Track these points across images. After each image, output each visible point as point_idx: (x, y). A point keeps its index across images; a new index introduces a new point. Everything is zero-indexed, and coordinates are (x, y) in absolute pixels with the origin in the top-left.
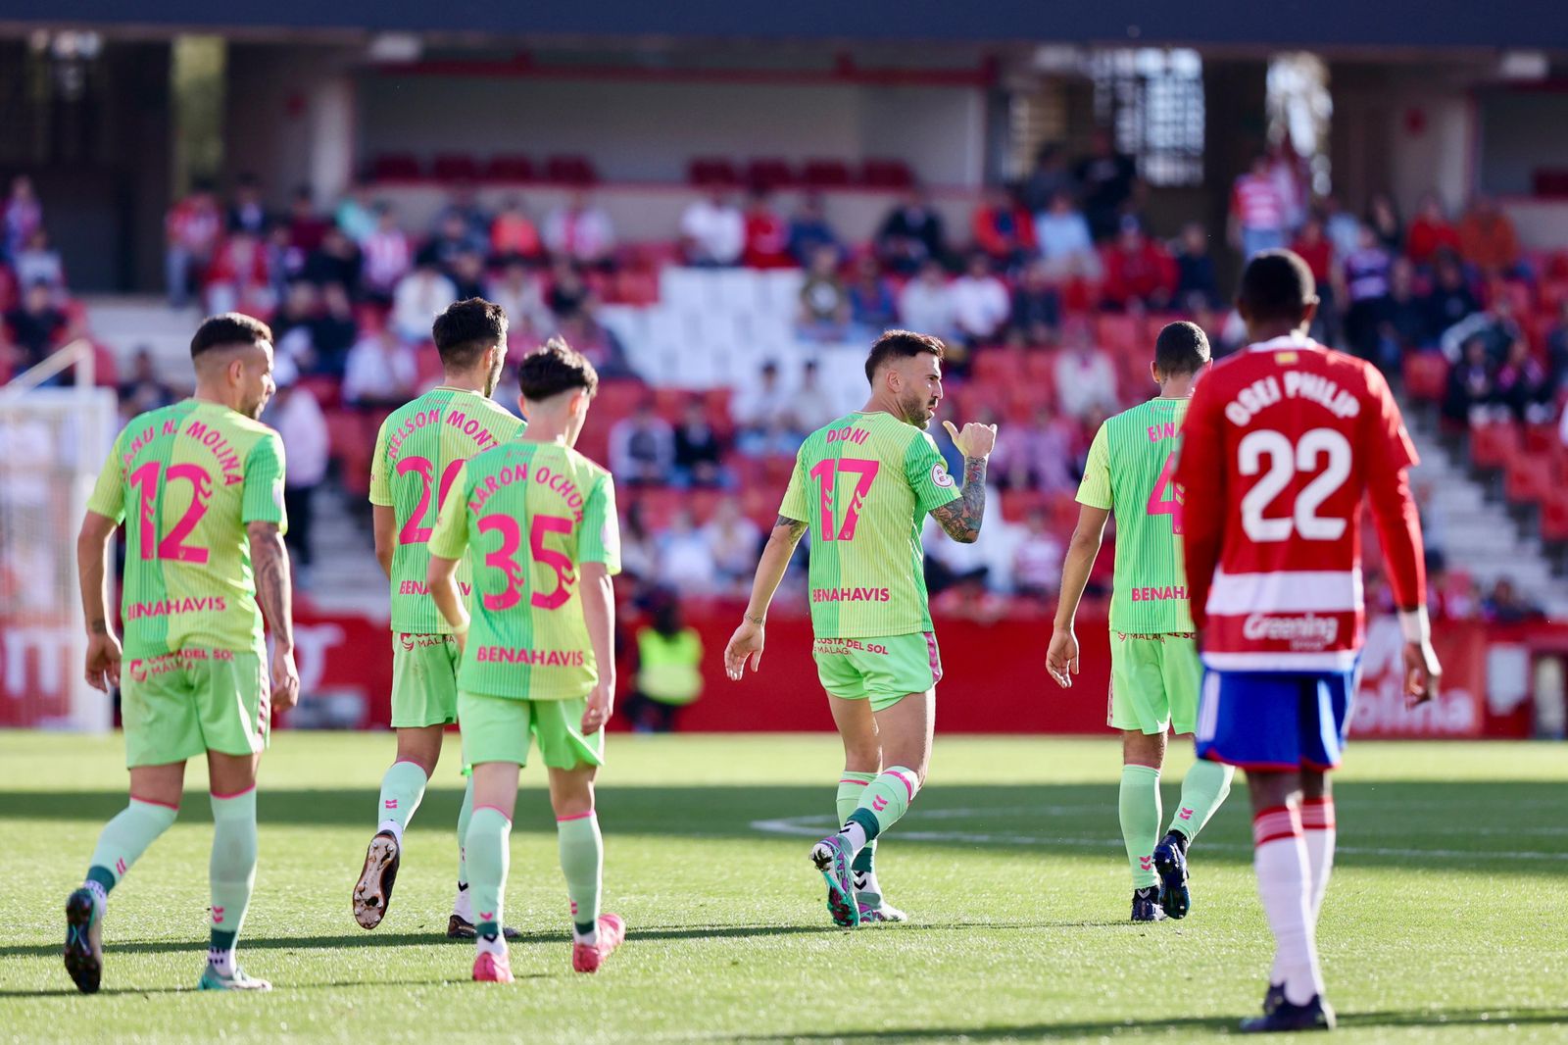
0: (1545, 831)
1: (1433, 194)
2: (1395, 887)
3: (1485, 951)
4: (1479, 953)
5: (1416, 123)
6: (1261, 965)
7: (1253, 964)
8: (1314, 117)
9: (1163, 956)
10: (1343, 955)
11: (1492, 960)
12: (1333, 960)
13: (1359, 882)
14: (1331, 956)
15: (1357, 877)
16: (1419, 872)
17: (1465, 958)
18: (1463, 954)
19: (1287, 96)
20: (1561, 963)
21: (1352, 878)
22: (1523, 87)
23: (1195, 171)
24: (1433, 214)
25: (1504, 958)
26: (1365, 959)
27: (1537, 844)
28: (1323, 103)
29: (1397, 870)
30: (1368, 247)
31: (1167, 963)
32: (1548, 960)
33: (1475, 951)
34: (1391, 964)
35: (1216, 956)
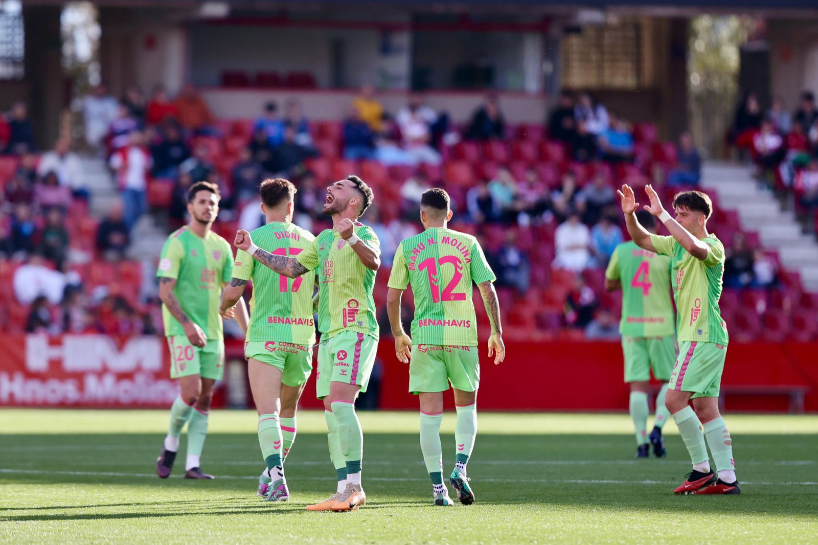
0: (235, 463)
2: (147, 496)
3: (200, 534)
4: (197, 535)
5: (151, 43)
6: (67, 542)
7: (63, 542)
8: (90, 39)
9: (9, 537)
10: (116, 537)
11: (205, 539)
12: (110, 539)
13: (125, 493)
14: (109, 537)
15: (124, 490)
16: (161, 487)
17: (189, 538)
18: (187, 536)
19: (73, 27)
20: (246, 541)
21: (121, 491)
22: (213, 22)
23: (20, 71)
24: (163, 99)
25: (212, 538)
26: (129, 539)
27: (232, 471)
28: (95, 31)
29: (148, 486)
30: (124, 117)
31: (11, 541)
32: (238, 539)
33: (195, 534)
34: (145, 541)
35: (40, 537)
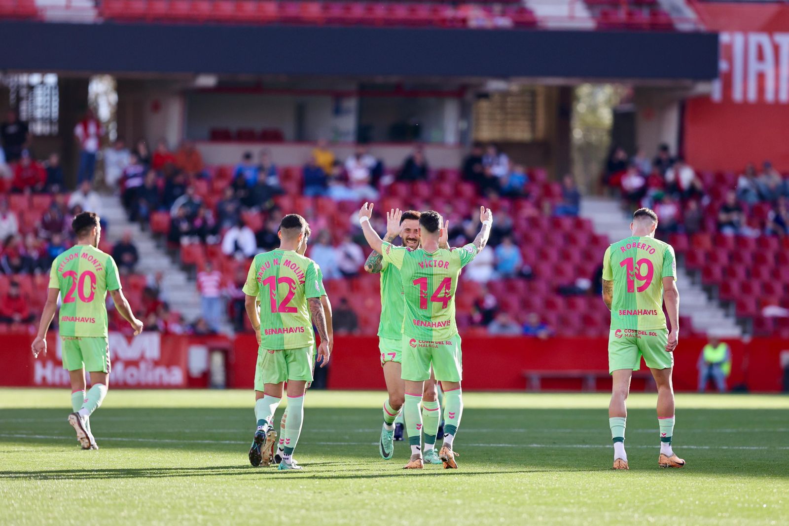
0: (214, 431)
1: (164, 140)
2: (146, 456)
3: (187, 485)
4: (185, 487)
5: (156, 107)
6: (84, 492)
7: (81, 491)
8: (109, 104)
9: (40, 488)
10: (122, 488)
11: (190, 490)
12: (117, 490)
13: (129, 454)
14: (117, 488)
15: (128, 451)
16: (157, 449)
17: (178, 488)
18: (177, 487)
19: (97, 95)
20: (222, 491)
21: (126, 452)
22: (205, 91)
23: (55, 129)
25: (196, 489)
26: (132, 489)
27: (212, 437)
28: (114, 98)
29: (147, 449)
31: (41, 491)
32: (216, 490)
33: (183, 486)
34: (144, 491)
35: (64, 488)
